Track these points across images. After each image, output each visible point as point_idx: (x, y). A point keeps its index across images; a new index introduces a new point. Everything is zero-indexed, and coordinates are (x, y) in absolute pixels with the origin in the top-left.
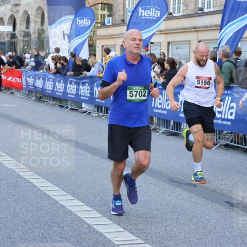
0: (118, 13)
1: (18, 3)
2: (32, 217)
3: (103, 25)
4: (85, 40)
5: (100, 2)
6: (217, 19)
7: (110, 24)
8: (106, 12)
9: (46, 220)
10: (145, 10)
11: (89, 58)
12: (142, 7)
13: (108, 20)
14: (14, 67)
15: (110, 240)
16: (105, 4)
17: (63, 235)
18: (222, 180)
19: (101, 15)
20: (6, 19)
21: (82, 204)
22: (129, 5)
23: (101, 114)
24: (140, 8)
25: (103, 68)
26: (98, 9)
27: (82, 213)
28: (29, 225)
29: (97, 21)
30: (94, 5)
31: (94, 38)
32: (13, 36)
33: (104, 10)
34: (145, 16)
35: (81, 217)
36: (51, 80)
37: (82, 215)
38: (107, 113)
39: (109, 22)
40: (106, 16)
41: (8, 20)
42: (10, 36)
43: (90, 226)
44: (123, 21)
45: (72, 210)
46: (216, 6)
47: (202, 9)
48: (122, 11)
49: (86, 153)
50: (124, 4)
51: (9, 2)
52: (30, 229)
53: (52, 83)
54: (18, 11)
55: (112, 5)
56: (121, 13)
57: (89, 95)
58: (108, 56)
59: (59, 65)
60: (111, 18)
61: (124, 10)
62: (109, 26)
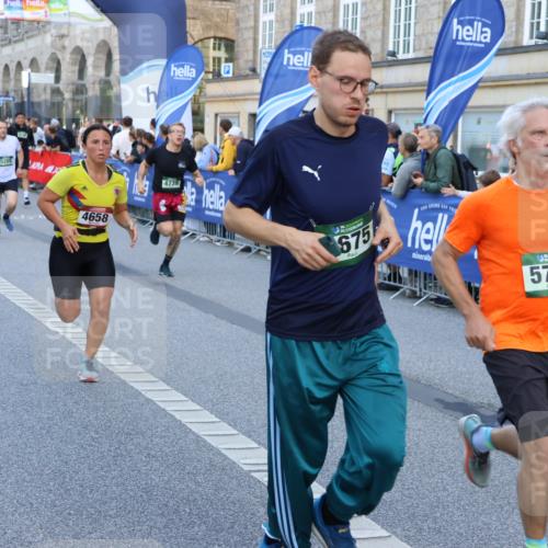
0: (245, 57)
1: (64, 31)
2: (96, 418)
3: (217, 76)
4: (186, 105)
5: (212, 34)
6: (422, 73)
7: (230, 75)
8: (222, 54)
9: (121, 425)
10: (294, 54)
11: (193, 137)
12: (289, 48)
13: (227, 69)
14: (58, 148)
15: (234, 463)
16: (220, 39)
17: (153, 453)
18: (430, 361)
19: (214, 59)
20: (43, 60)
21: (184, 398)
22: (264, 43)
23: (214, 237)
24: (286, 51)
25: (218, 154)
26: (208, 47)
27: (183, 413)
28: (93, 434)
29: (207, 69)
30: (201, 40)
31: (202, 100)
32: (56, 92)
33: (219, 49)
34: (294, 65)
35: (184, 421)
36: (125, 174)
37: (184, 419)
38: (224, 236)
39: (228, 72)
40: (223, 60)
41: (47, 63)
42: (49, 91)
43: (198, 436)
44: (254, 70)
45: (167, 409)
46: (420, 49)
47: (393, 54)
48: (251, 53)
49: (188, 307)
50: (255, 40)
52: (93, 439)
53: (128, 180)
55: (233, 41)
56: (251, 57)
57: (193, 203)
58: (226, 135)
59: (140, 149)
60: (231, 65)
61: (255, 52)
62: (228, 79)
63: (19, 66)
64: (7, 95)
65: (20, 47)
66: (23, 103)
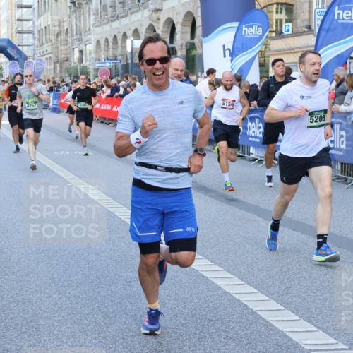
1: (159, 7)
20: (143, 30)
41: (146, 32)
51: (147, 7)
54: (159, 19)
63: (125, 35)
64: (116, 58)
65: (125, 21)
66: (128, 64)
